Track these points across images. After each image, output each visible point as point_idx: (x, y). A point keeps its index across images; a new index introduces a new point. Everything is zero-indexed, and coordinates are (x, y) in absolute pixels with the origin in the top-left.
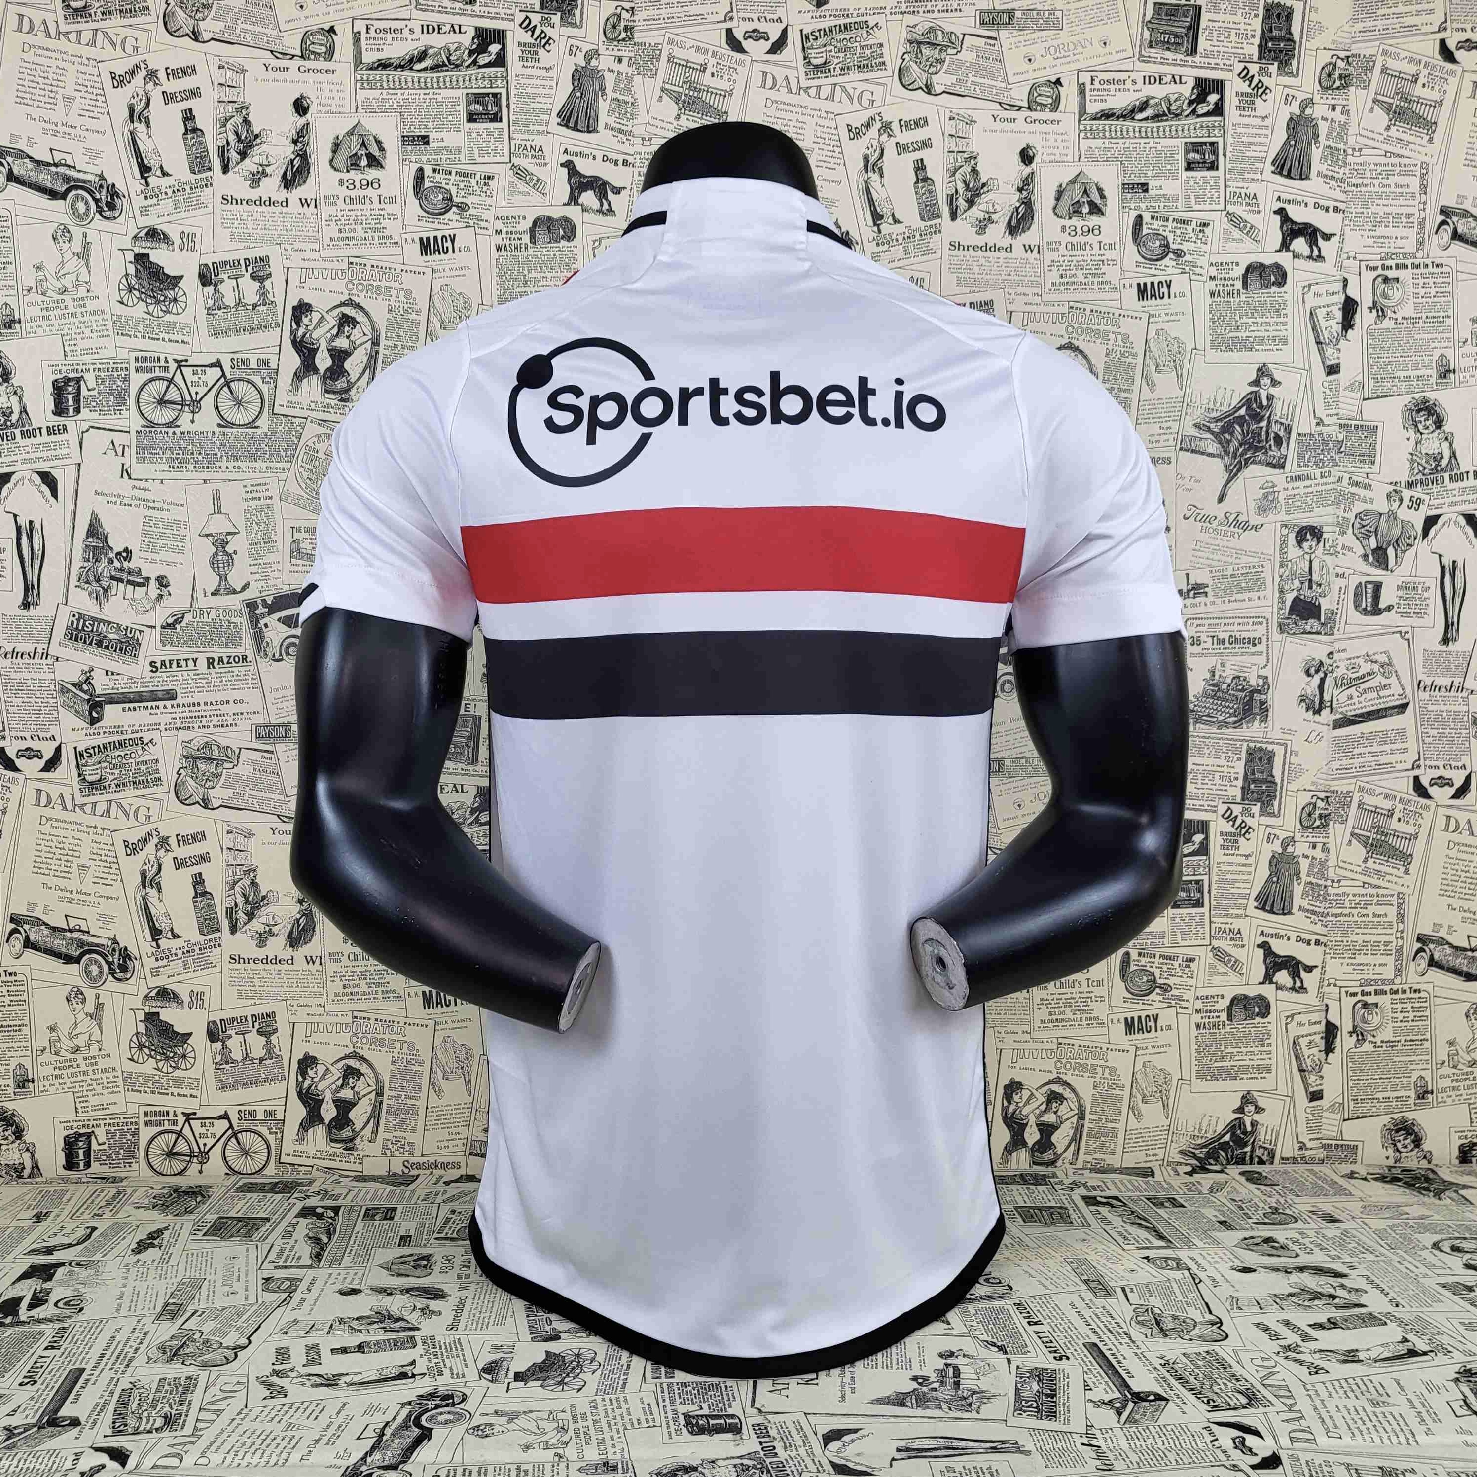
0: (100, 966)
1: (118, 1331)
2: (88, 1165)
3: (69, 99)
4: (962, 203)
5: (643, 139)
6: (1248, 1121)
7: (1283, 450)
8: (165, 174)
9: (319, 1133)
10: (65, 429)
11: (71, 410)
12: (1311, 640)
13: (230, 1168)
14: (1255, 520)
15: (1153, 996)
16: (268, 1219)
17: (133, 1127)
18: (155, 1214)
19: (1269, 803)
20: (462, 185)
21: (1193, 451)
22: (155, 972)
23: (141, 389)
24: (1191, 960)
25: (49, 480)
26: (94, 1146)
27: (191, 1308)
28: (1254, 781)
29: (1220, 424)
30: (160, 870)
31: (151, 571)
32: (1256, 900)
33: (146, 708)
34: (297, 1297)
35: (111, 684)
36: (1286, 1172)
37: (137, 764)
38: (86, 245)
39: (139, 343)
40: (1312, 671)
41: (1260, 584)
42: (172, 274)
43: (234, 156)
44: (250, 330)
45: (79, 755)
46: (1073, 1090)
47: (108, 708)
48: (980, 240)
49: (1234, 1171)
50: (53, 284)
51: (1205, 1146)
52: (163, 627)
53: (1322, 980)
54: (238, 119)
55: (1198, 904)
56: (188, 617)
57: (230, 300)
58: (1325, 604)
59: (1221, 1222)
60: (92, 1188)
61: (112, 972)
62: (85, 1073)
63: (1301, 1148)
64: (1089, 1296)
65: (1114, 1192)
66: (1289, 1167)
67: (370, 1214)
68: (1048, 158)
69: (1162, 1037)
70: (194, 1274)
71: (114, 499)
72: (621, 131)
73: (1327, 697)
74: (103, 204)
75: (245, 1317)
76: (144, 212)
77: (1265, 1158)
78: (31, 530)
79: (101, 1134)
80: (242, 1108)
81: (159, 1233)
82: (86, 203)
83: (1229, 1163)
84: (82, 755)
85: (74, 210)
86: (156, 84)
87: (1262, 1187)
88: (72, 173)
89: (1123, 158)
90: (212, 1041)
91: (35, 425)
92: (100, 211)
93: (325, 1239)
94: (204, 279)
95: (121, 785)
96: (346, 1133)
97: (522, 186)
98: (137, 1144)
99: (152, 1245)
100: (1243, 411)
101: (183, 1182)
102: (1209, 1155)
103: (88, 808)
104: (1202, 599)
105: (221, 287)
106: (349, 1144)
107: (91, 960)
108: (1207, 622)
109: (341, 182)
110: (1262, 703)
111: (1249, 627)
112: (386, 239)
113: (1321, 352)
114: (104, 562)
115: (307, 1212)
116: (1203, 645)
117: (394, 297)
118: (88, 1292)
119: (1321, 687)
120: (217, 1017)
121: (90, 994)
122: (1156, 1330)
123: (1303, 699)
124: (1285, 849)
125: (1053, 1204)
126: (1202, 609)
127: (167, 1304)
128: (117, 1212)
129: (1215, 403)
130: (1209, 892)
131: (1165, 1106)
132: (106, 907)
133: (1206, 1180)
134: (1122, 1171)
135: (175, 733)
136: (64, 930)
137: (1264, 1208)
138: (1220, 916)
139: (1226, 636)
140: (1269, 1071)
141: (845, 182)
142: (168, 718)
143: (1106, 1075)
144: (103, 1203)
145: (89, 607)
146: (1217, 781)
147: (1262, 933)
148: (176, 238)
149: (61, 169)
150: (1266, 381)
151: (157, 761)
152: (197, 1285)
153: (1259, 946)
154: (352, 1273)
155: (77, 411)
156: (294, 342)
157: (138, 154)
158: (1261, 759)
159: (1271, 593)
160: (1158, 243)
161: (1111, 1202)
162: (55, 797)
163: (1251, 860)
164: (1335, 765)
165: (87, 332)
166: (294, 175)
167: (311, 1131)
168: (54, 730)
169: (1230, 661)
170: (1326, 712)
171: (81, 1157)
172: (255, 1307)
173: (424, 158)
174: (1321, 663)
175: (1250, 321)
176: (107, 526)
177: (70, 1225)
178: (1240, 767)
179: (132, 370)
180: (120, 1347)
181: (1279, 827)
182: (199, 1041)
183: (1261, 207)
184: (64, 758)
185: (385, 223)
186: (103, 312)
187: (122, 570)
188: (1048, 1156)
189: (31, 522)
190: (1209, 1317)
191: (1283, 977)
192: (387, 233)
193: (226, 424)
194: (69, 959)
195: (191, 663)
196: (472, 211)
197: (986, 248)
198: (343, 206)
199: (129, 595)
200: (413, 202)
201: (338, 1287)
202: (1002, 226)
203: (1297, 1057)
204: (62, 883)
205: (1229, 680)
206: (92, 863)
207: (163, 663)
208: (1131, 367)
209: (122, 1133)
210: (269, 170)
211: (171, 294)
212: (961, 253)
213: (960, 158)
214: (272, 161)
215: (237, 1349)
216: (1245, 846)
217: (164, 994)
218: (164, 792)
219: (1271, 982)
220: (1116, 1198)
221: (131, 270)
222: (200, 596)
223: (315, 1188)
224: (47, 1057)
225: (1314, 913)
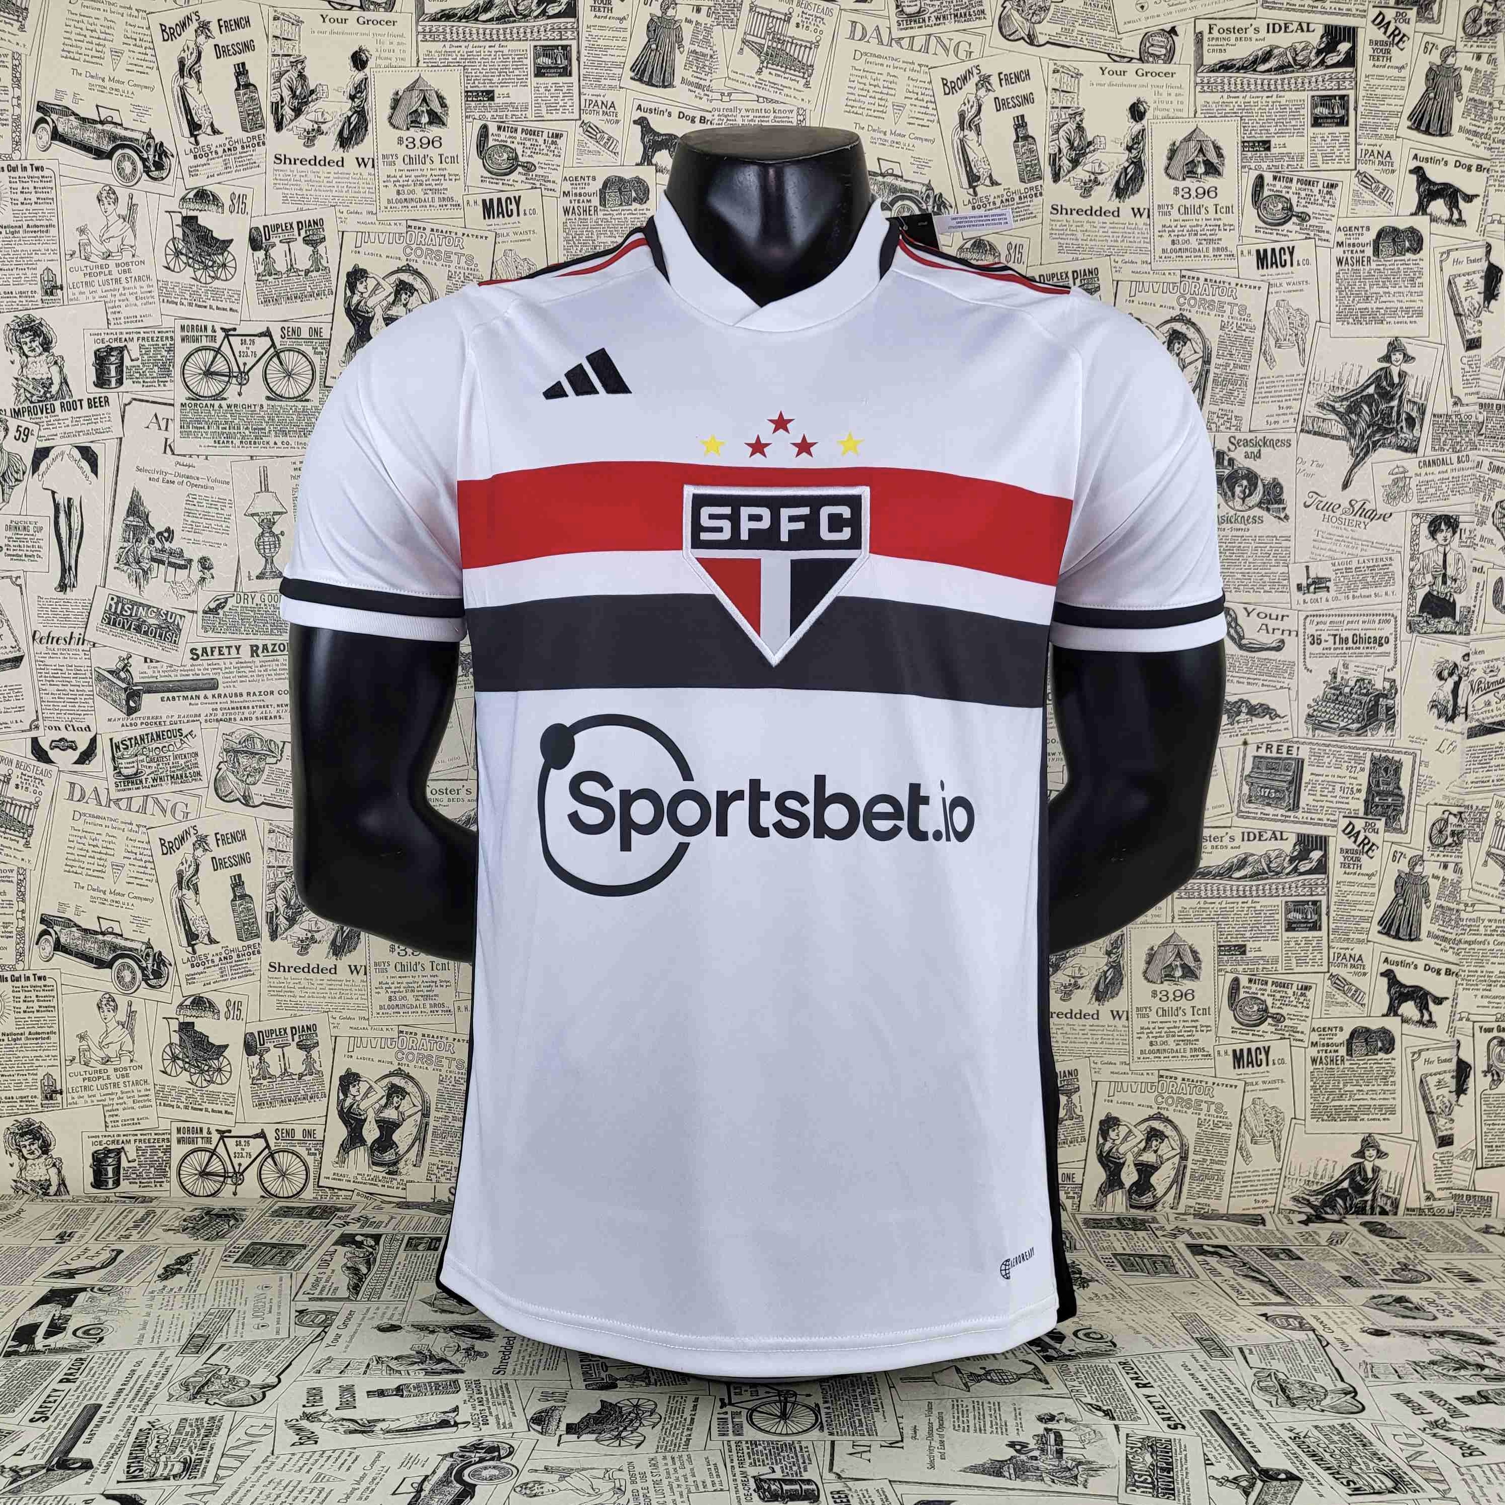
0: (133, 972)
1: (139, 1364)
2: (117, 1183)
3: (117, 53)
4: (1065, 163)
5: (722, 94)
6: (1369, 1167)
7: (1416, 432)
8: (215, 132)
9: (360, 1156)
10: (107, 401)
11: (113, 381)
12: (1444, 641)
13: (265, 1190)
14: (1383, 508)
15: (1264, 1027)
16: (304, 1247)
17: (165, 1144)
18: (184, 1238)
19: (1395, 818)
20: (528, 144)
21: (1315, 433)
22: (190, 979)
23: (187, 359)
24: (1307, 988)
25: (88, 455)
26: (124, 1163)
27: (219, 1341)
28: (1378, 794)
29: (1345, 403)
30: (197, 870)
31: (193, 553)
32: (1380, 923)
33: (186, 698)
34: (332, 1332)
35: (150, 672)
36: (1412, 1225)
37: (176, 757)
38: (132, 207)
39: (184, 311)
40: (1445, 673)
41: (1389, 578)
42: (221, 237)
43: (288, 112)
44: (302, 297)
45: (115, 747)
46: (1175, 1128)
47: (146, 697)
48: (1085, 204)
49: (1354, 1221)
50: (97, 248)
51: (1321, 1193)
52: (205, 612)
53: (1452, 1013)
54: (293, 74)
55: (1316, 927)
56: (232, 602)
57: (281, 265)
58: (1461, 601)
59: (1345, 1278)
60: (121, 1207)
61: (146, 979)
62: (116, 1085)
63: (1428, 1198)
64: (1202, 1356)
65: (1222, 1241)
66: (1415, 1219)
67: (413, 1244)
68: (1160, 114)
69: (1274, 1072)
70: (223, 1303)
71: (156, 476)
72: (698, 86)
73: (1461, 703)
74: (150, 164)
75: (276, 1353)
76: (193, 172)
77: (1388, 1208)
78: (70, 508)
79: (131, 1150)
80: (280, 1127)
81: (188, 1258)
82: (133, 163)
83: (1347, 1213)
84: (118, 747)
85: (120, 170)
86: (208, 37)
87: (1388, 1241)
88: (119, 131)
89: (1242, 115)
90: (249, 1054)
91: (76, 398)
92: (147, 171)
93: (364, 1270)
94: (255, 244)
95: (158, 780)
96: (389, 1156)
97: (592, 145)
98: (168, 1162)
99: (180, 1271)
100: (1371, 390)
101: (217, 1204)
102: (1324, 1203)
103: (123, 804)
104: (1323, 594)
105: (272, 252)
106: (392, 1168)
107: (123, 965)
108: (1329, 619)
109: (400, 140)
110: (1389, 709)
111: (1377, 626)
112: (447, 201)
113: (1460, 324)
114: (145, 542)
115: (346, 1240)
116: (1324, 645)
117: (455, 263)
118: (110, 1321)
119: (1455, 692)
120: (254, 1029)
121: (122, 1001)
122: (1282, 1399)
123: (1434, 705)
124: (1412, 868)
125: (1155, 1252)
126: (1323, 605)
127: (192, 1336)
128: (145, 1234)
129: (1340, 381)
130: (1328, 914)
131: (1277, 1147)
132: (141, 909)
133: (1324, 1231)
134: (1228, 1217)
135: (216, 724)
136: (96, 933)
137: (1391, 1263)
138: (1340, 940)
139: (1349, 635)
140: (1393, 1112)
141: (939, 141)
142: (208, 709)
143: (1212, 1112)
144: (131, 1224)
145: (129, 591)
146: (1338, 793)
147: (1386, 960)
148: (225, 199)
149: (108, 127)
150: (1398, 356)
151: (196, 754)
152: (225, 1316)
153: (1382, 974)
154: (392, 1307)
155: (120, 382)
156: (348, 311)
157: (188, 111)
158: (1386, 770)
159: (1400, 589)
160: (1280, 206)
161: (1219, 1251)
162: (89, 791)
163: (1375, 880)
164: (1471, 777)
165: (132, 299)
166: (351, 132)
167: (352, 1153)
168: (89, 720)
169: (1354, 661)
170: (1460, 719)
171: (110, 1174)
172: (287, 1342)
173: (488, 115)
174: (1456, 665)
175: (1381, 291)
176: (149, 504)
177: (94, 1247)
178: (1363, 779)
179: (178, 339)
180: (140, 1382)
181: (1407, 845)
182: (235, 1053)
183: (1396, 166)
184: (99, 751)
185: (446, 184)
186: (148, 278)
187: (163, 551)
188: (1147, 1199)
189: (69, 500)
190: (1341, 1385)
191: (1409, 1009)
192: (448, 194)
193: (275, 396)
194: (101, 964)
195: (233, 650)
196: (539, 172)
197: (1091, 212)
198: (403, 166)
199: (170, 578)
200: (476, 162)
201: (376, 1323)
202: (1109, 188)
203: (1424, 1098)
204: (95, 882)
205: (1352, 683)
206: (127, 862)
207: (204, 650)
208: (1248, 341)
209: (154, 1150)
210: (324, 127)
211: (219, 259)
212: (1064, 217)
213: (1064, 115)
214: (329, 118)
215: (266, 1388)
216: (1367, 864)
217: (199, 1003)
218: (203, 787)
219: (1396, 1014)
220: (1225, 1248)
221: (179, 233)
222: (245, 580)
223: (355, 1214)
224: (77, 1067)
225: (1445, 939)
